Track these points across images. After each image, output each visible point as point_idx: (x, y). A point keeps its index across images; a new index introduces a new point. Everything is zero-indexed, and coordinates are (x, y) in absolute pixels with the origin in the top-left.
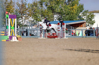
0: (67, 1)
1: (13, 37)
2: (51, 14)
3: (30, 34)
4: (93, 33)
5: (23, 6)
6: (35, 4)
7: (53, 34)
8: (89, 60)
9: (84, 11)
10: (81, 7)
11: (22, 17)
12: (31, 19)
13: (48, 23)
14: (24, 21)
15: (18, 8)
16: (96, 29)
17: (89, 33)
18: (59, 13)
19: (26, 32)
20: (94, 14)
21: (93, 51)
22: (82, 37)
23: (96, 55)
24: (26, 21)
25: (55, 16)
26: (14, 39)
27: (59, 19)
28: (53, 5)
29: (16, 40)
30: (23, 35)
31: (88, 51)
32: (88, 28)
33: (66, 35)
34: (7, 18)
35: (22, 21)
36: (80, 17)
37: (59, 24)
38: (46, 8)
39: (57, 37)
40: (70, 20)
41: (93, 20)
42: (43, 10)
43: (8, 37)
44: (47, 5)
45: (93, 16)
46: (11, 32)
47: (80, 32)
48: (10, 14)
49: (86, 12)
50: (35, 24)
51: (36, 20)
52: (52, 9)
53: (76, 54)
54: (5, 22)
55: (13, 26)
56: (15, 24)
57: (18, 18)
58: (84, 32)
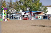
0: (33, 1)
1: (6, 19)
2: (25, 7)
3: (14, 18)
4: (47, 17)
5: (11, 3)
6: (17, 3)
7: (26, 18)
8: (45, 31)
9: (42, 6)
10: (41, 4)
11: (10, 9)
12: (15, 10)
13: (25, 12)
14: (11, 11)
15: (8, 4)
16: (48, 15)
17: (45, 17)
18: (29, 7)
19: (12, 16)
20: (47, 7)
21: (46, 26)
22: (41, 19)
23: (48, 28)
24: (12, 11)
25: (27, 8)
26: (6, 20)
27: (29, 10)
28: (26, 3)
29: (7, 21)
30: (11, 18)
31: (44, 26)
32: (44, 15)
33: (33, 18)
34: (2, 9)
35: (10, 11)
36: (40, 9)
37: (29, 12)
38: (22, 5)
39: (28, 19)
40: (35, 10)
41: (47, 10)
42: (21, 5)
43: (3, 19)
44: (23, 3)
45: (46, 9)
46: (4, 17)
47: (40, 16)
48: (4, 7)
49: (43, 6)
50: (17, 12)
51: (17, 10)
52: (25, 5)
53: (38, 28)
54: (1, 12)
55: (5, 14)
56: (6, 13)
57: (8, 10)
58: (42, 16)
